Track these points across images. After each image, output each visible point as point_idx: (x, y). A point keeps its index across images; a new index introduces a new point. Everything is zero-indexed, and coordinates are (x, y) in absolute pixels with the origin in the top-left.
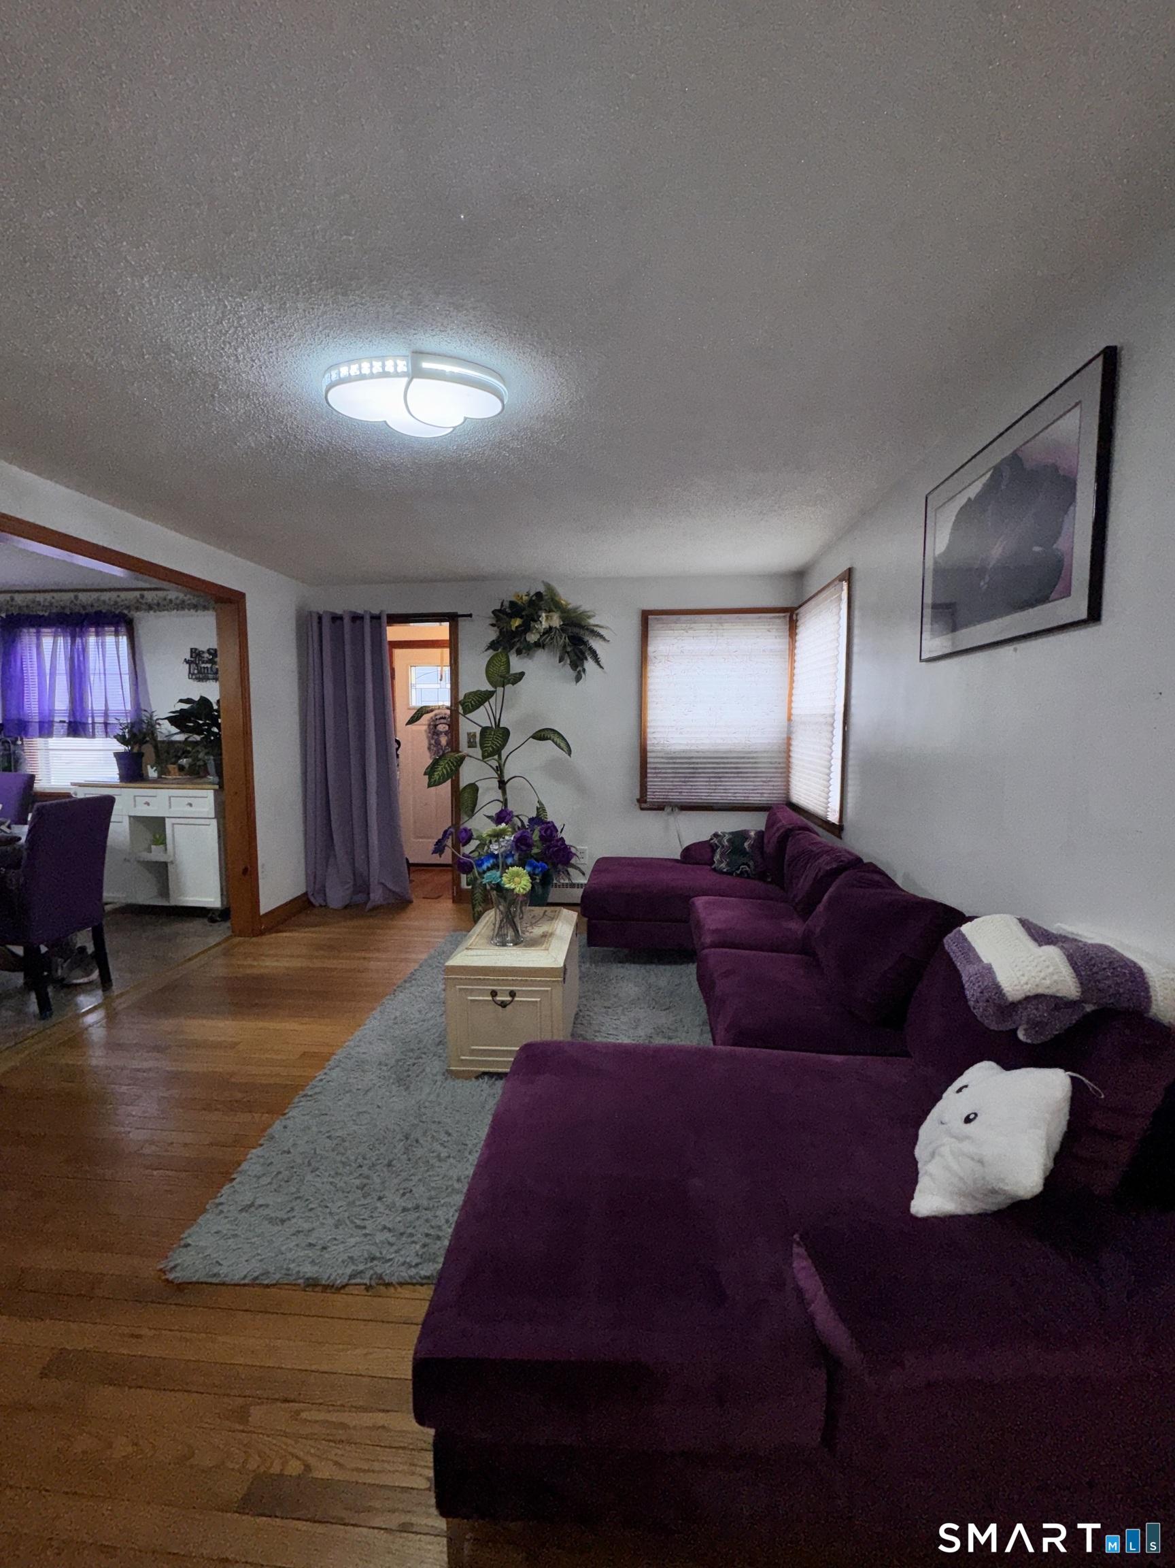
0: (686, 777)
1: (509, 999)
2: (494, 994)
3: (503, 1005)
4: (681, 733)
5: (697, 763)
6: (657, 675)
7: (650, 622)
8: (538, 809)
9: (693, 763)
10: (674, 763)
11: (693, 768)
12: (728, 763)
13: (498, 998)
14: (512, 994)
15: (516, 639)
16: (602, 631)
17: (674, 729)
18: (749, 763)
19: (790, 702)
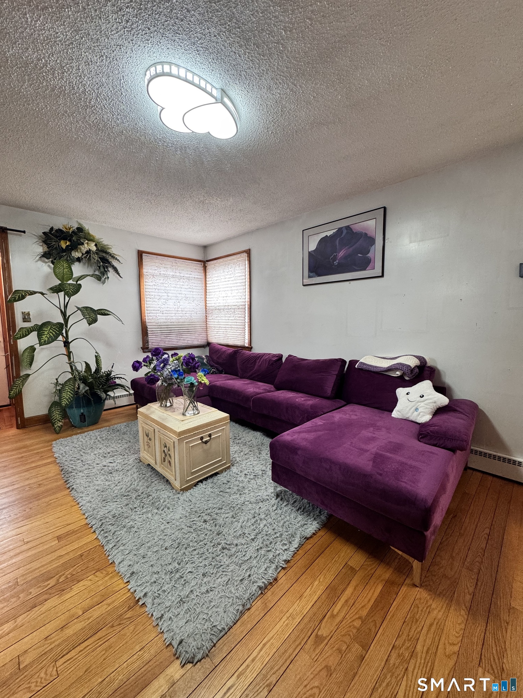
0: (166, 335)
1: (209, 438)
2: (202, 438)
3: (206, 442)
4: (163, 313)
5: (171, 328)
6: (148, 284)
7: (143, 257)
8: (96, 356)
9: (170, 328)
10: (161, 328)
11: (170, 330)
12: (184, 327)
13: (204, 440)
14: (210, 436)
15: (64, 254)
16: (118, 258)
17: (159, 312)
18: (192, 327)
19: (206, 301)
